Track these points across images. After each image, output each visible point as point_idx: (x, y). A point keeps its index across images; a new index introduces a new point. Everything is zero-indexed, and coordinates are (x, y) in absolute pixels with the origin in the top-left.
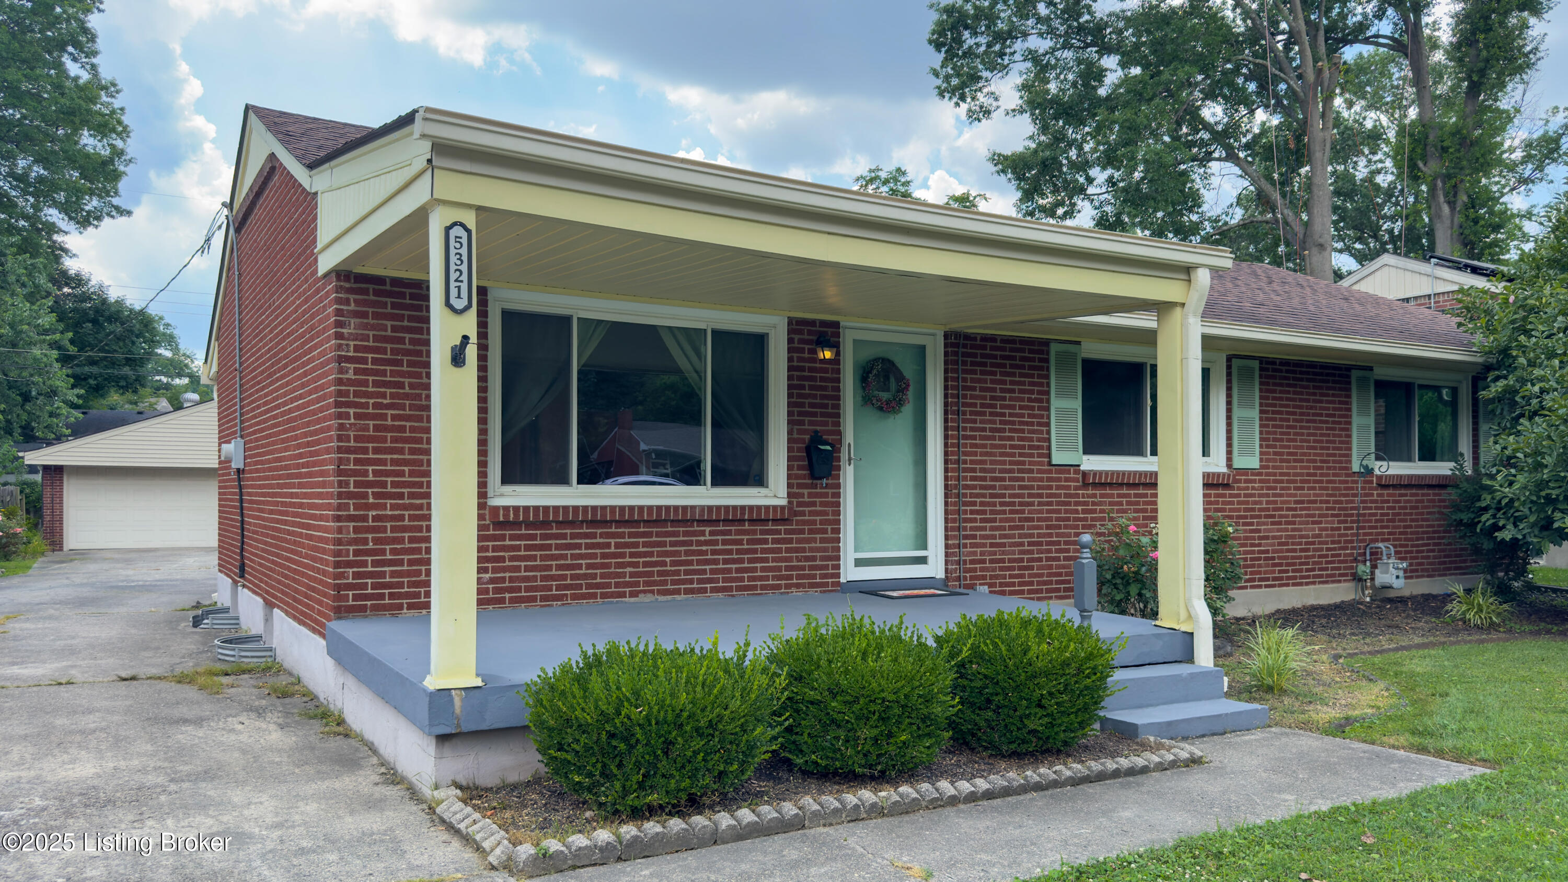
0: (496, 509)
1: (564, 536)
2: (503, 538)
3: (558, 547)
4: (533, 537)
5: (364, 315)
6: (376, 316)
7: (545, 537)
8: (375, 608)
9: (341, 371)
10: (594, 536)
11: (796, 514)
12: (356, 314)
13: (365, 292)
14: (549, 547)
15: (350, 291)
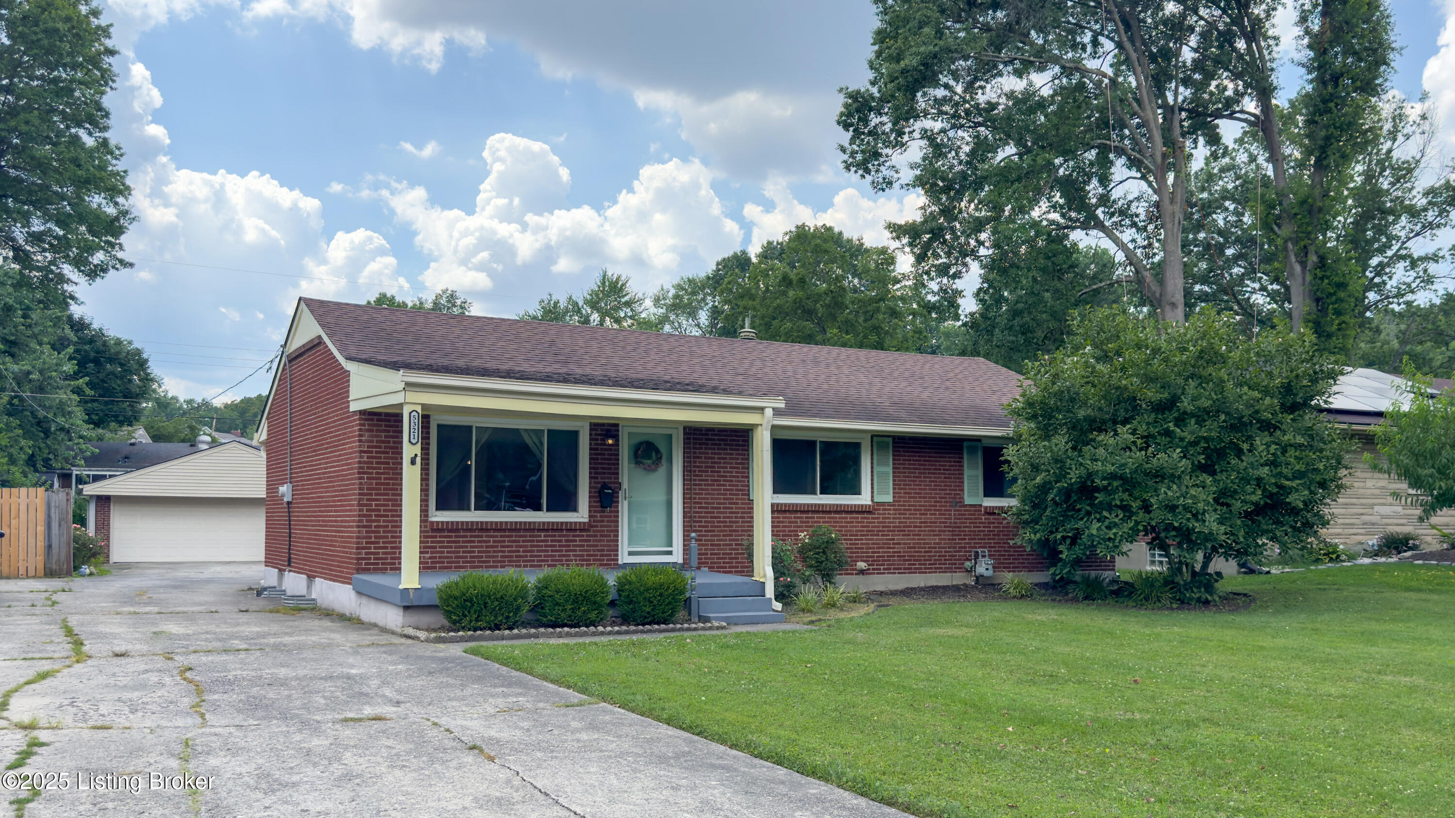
0: (432, 523)
1: (466, 537)
2: (435, 537)
3: (464, 542)
4: (451, 537)
5: (372, 431)
6: (377, 431)
7: (456, 537)
8: (374, 569)
9: (361, 457)
10: (482, 536)
11: (592, 526)
12: (368, 430)
13: (372, 420)
14: (459, 542)
15: (365, 420)
